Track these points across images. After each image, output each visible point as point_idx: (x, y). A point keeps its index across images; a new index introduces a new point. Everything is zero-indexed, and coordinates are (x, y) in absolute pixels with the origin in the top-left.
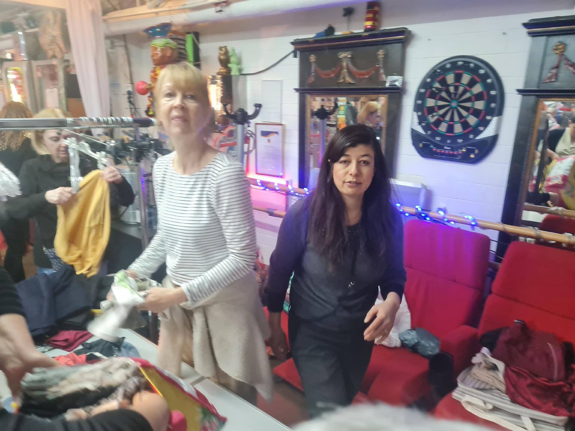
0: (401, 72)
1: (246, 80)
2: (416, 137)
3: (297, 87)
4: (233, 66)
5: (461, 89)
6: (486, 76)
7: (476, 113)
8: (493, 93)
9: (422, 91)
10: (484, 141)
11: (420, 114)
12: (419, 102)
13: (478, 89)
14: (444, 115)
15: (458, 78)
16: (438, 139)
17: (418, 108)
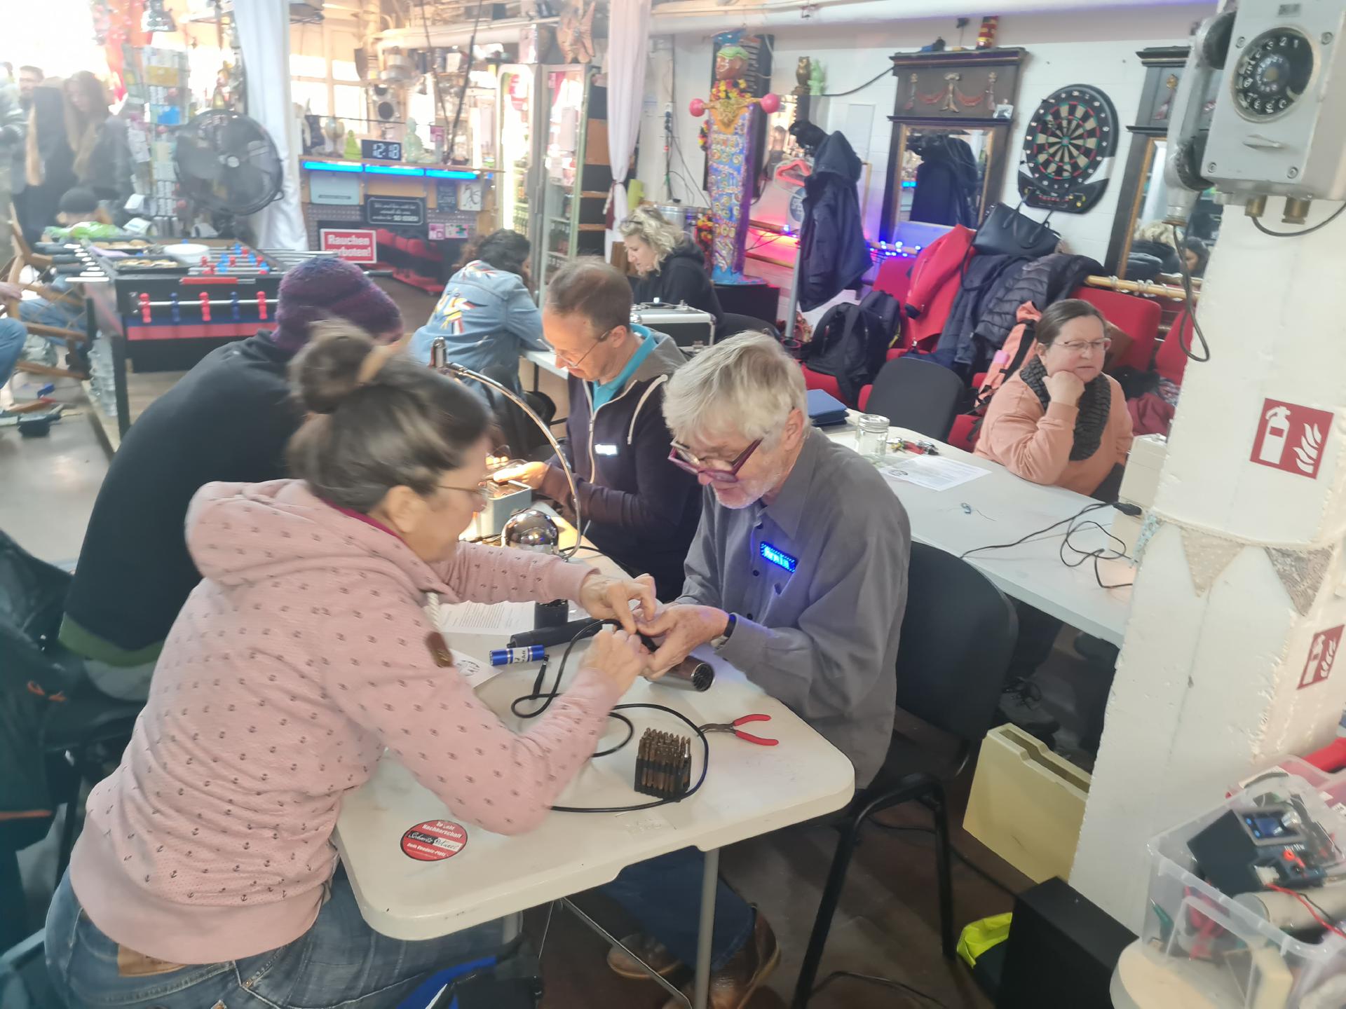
0: (1013, 101)
1: (828, 103)
2: (1023, 182)
3: (891, 114)
4: (814, 84)
5: (1074, 123)
6: (1101, 109)
7: (1087, 152)
8: (1106, 129)
9: (1034, 124)
10: (1092, 186)
11: (1029, 152)
12: (1029, 138)
13: (1091, 124)
14: (1053, 155)
15: (1072, 110)
16: (1045, 183)
17: (1027, 145)
